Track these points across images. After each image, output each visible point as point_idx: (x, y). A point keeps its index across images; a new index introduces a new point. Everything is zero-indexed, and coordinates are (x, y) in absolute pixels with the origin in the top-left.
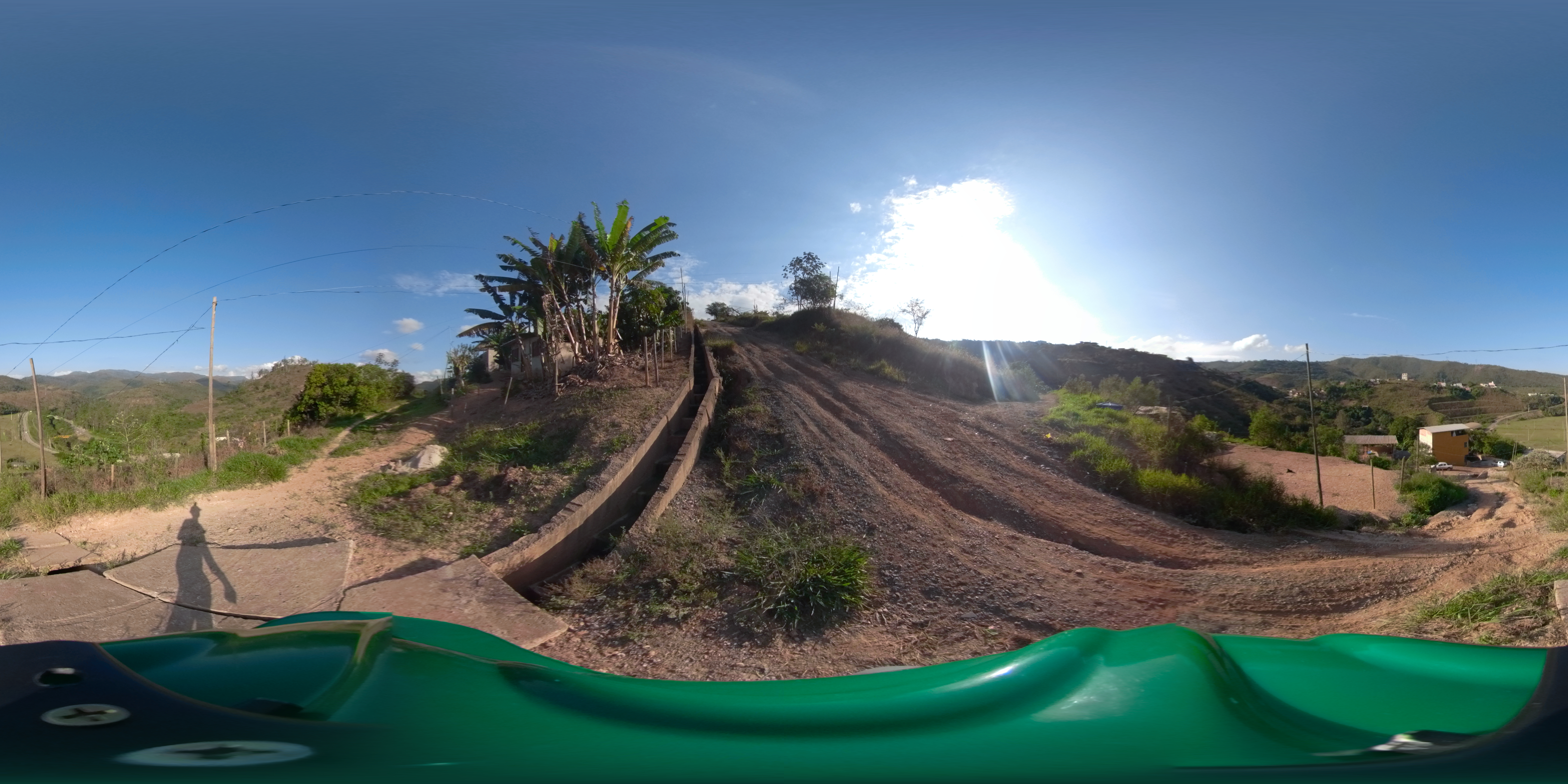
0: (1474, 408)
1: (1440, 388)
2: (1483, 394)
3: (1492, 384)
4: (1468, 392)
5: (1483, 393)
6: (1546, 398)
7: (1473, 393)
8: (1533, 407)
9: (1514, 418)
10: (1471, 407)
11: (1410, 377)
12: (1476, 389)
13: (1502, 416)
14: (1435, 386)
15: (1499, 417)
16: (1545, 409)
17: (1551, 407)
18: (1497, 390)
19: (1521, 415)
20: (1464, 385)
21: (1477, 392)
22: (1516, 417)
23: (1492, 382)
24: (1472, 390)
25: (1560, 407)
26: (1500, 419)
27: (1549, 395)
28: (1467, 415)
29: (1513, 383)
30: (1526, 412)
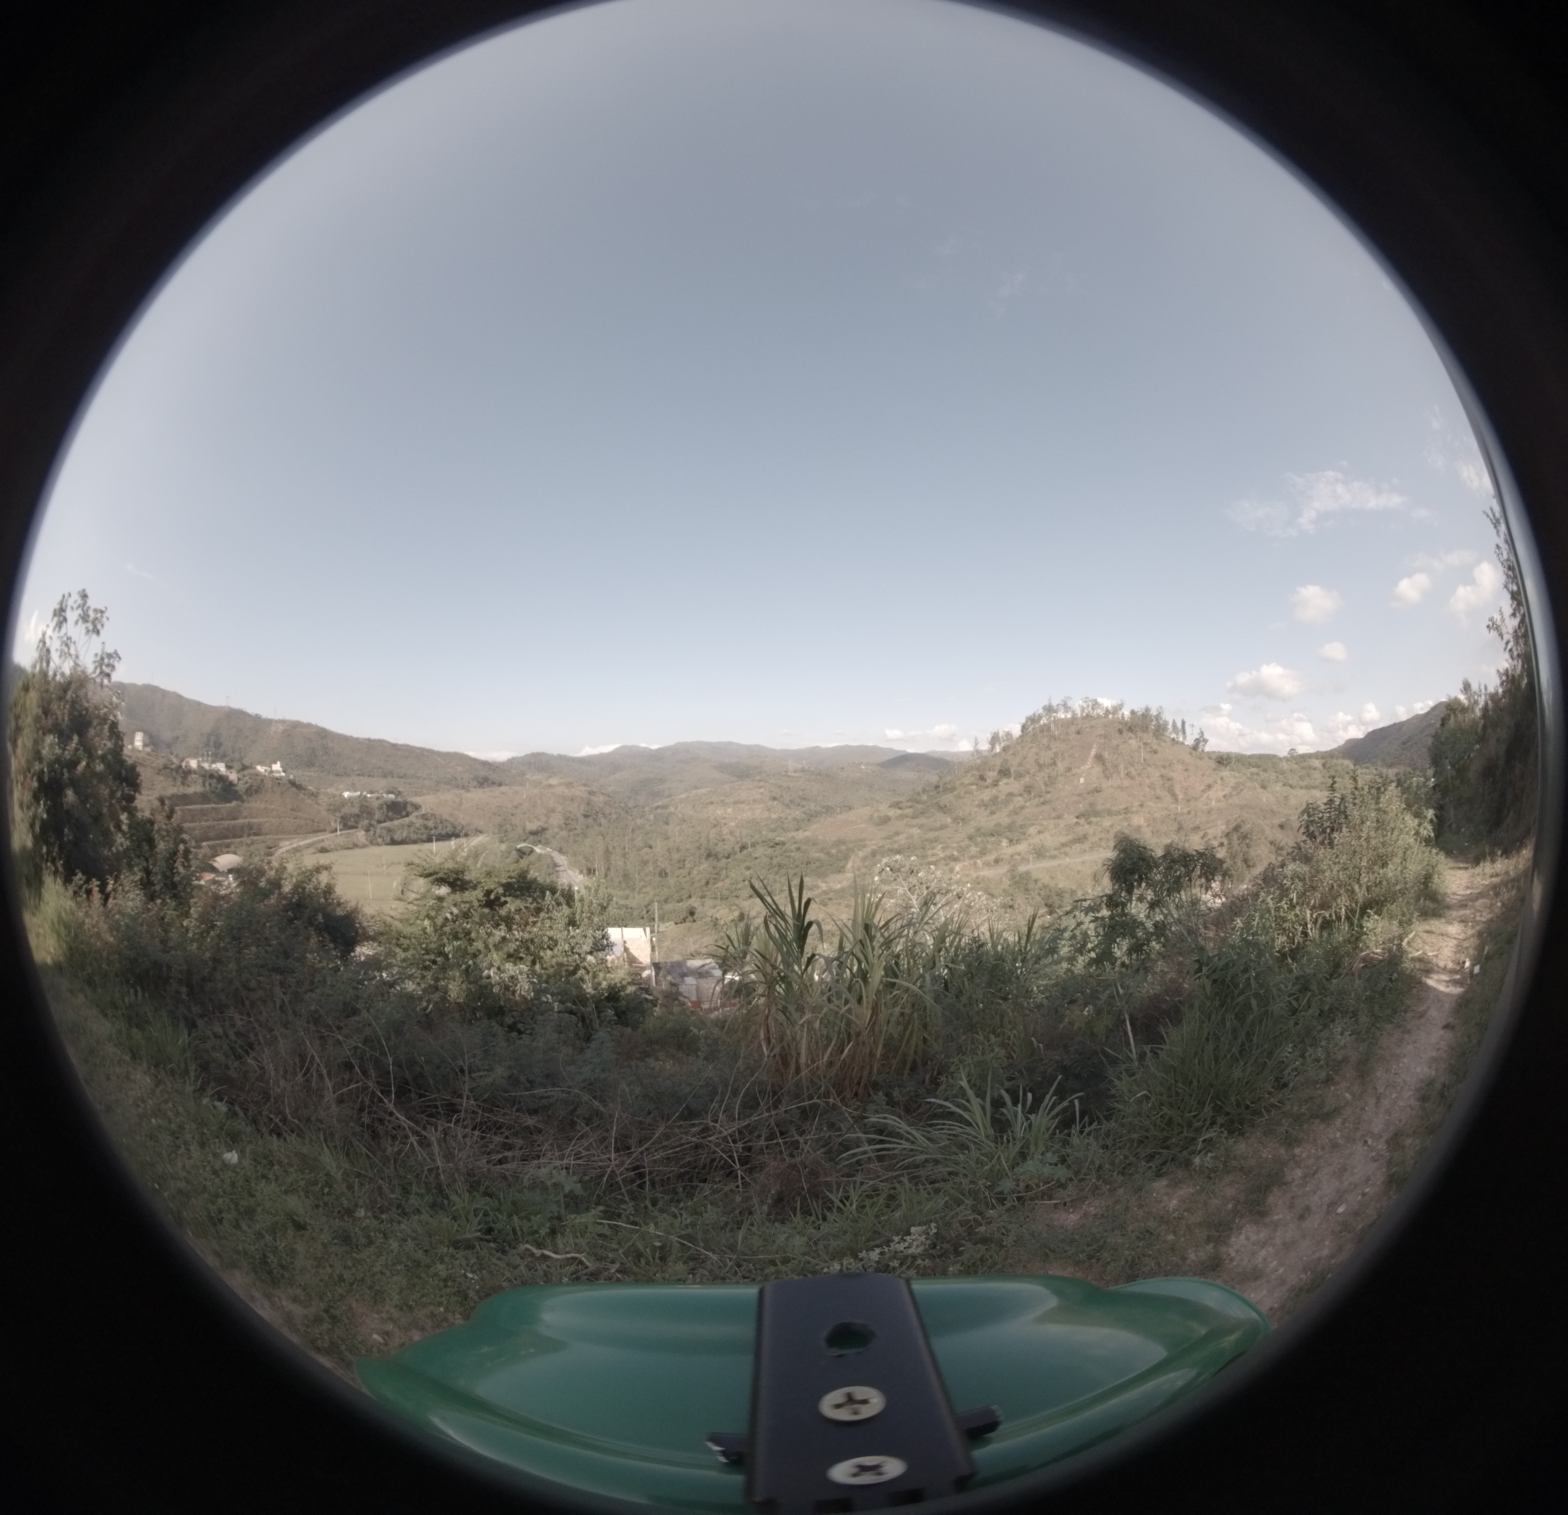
0: (240, 821)
1: (186, 774)
2: (256, 791)
3: (277, 767)
4: (231, 784)
5: (257, 788)
6: (376, 804)
7: (241, 787)
8: (349, 823)
9: (308, 846)
10: (234, 819)
11: (147, 742)
12: (247, 778)
13: (287, 843)
14: (180, 767)
15: (282, 844)
16: (372, 829)
17: (383, 825)
18: (284, 781)
19: (323, 841)
20: (229, 767)
21: (248, 785)
22: (313, 844)
23: (279, 763)
24: (239, 779)
25: (402, 826)
26: (284, 849)
27: (385, 795)
28: (227, 837)
29: (323, 767)
30: (333, 834)
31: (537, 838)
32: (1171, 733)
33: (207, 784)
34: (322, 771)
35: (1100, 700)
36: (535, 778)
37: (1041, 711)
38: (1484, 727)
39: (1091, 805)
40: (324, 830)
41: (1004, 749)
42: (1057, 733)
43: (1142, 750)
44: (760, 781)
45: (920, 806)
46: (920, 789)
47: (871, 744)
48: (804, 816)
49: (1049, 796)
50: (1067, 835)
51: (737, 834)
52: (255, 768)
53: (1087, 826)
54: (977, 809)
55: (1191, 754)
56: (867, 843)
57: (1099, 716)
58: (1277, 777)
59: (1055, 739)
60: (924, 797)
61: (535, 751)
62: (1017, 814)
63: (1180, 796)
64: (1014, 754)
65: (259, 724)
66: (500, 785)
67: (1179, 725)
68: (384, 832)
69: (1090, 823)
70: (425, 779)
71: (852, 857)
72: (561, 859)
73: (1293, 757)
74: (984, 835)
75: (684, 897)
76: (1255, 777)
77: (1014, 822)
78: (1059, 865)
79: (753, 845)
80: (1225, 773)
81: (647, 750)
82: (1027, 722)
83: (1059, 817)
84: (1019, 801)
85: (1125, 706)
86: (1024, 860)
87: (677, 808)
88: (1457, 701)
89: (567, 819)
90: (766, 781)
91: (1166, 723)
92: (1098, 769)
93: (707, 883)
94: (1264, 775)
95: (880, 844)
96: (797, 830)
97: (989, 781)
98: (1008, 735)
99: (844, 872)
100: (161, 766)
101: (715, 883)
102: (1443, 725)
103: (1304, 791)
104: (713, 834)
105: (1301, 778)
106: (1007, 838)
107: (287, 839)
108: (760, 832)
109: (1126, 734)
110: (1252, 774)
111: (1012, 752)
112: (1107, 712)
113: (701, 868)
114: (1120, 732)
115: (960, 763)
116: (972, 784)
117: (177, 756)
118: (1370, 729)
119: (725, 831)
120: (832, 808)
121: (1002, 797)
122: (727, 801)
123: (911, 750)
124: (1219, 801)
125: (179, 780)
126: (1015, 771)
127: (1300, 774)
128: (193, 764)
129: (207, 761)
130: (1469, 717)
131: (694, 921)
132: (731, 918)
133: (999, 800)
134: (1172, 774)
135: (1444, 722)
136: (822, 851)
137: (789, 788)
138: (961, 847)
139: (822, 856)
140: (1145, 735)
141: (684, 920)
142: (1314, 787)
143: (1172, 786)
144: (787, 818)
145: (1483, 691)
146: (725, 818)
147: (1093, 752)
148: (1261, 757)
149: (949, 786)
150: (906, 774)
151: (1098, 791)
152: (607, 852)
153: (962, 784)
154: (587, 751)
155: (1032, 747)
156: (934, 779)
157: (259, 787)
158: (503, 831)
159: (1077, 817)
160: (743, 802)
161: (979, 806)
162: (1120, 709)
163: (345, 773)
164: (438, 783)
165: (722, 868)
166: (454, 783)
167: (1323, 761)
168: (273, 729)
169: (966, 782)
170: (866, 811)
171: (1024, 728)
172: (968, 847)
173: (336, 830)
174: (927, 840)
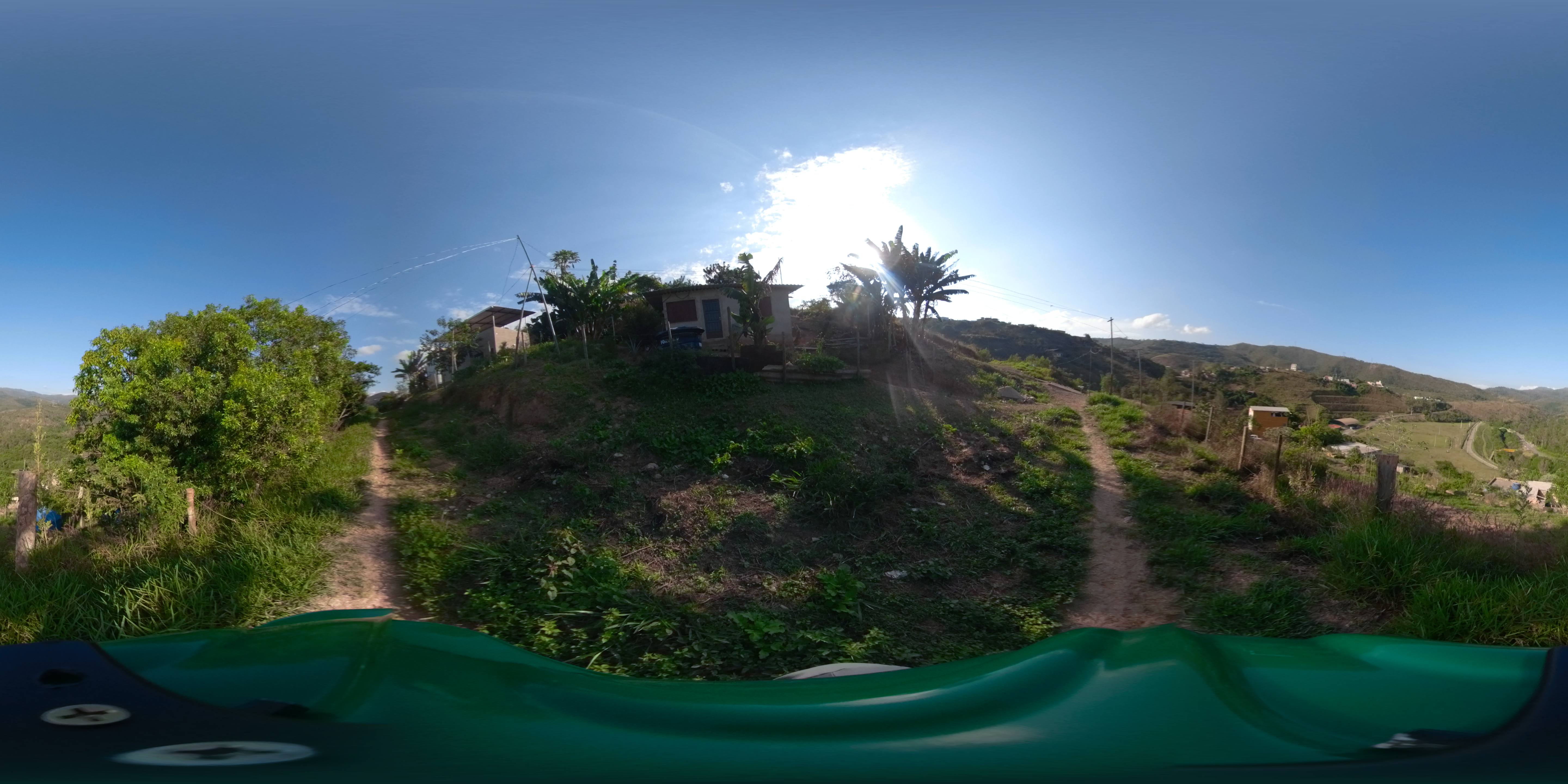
0: (1357, 404)
1: (1326, 382)
4: (1353, 388)
6: (1431, 403)
7: (1359, 390)
8: (1416, 410)
9: (1393, 419)
10: (1354, 404)
11: (1299, 368)
14: (1322, 379)
15: (1381, 417)
16: (1428, 413)
17: (1434, 412)
18: (1383, 389)
19: (1403, 417)
20: (1351, 381)
21: (1363, 390)
22: (1398, 418)
24: (1358, 387)
25: (1444, 414)
26: (1381, 420)
28: (1348, 412)
33: (1339, 387)
40: (1403, 412)
52: (1366, 382)
61: (1500, 386)
66: (1486, 400)
68: (1435, 416)
70: (1454, 394)
72: (1521, 436)
81: (1551, 389)
89: (1522, 417)
100: (1311, 378)
107: (1383, 415)
117: (1319, 375)
125: (1321, 384)
128: (1329, 378)
129: (1339, 377)
154: (1523, 388)
157: (1368, 391)
158: (1493, 420)
163: (1414, 388)
164: (1458, 396)
166: (1464, 397)
173: (1410, 413)
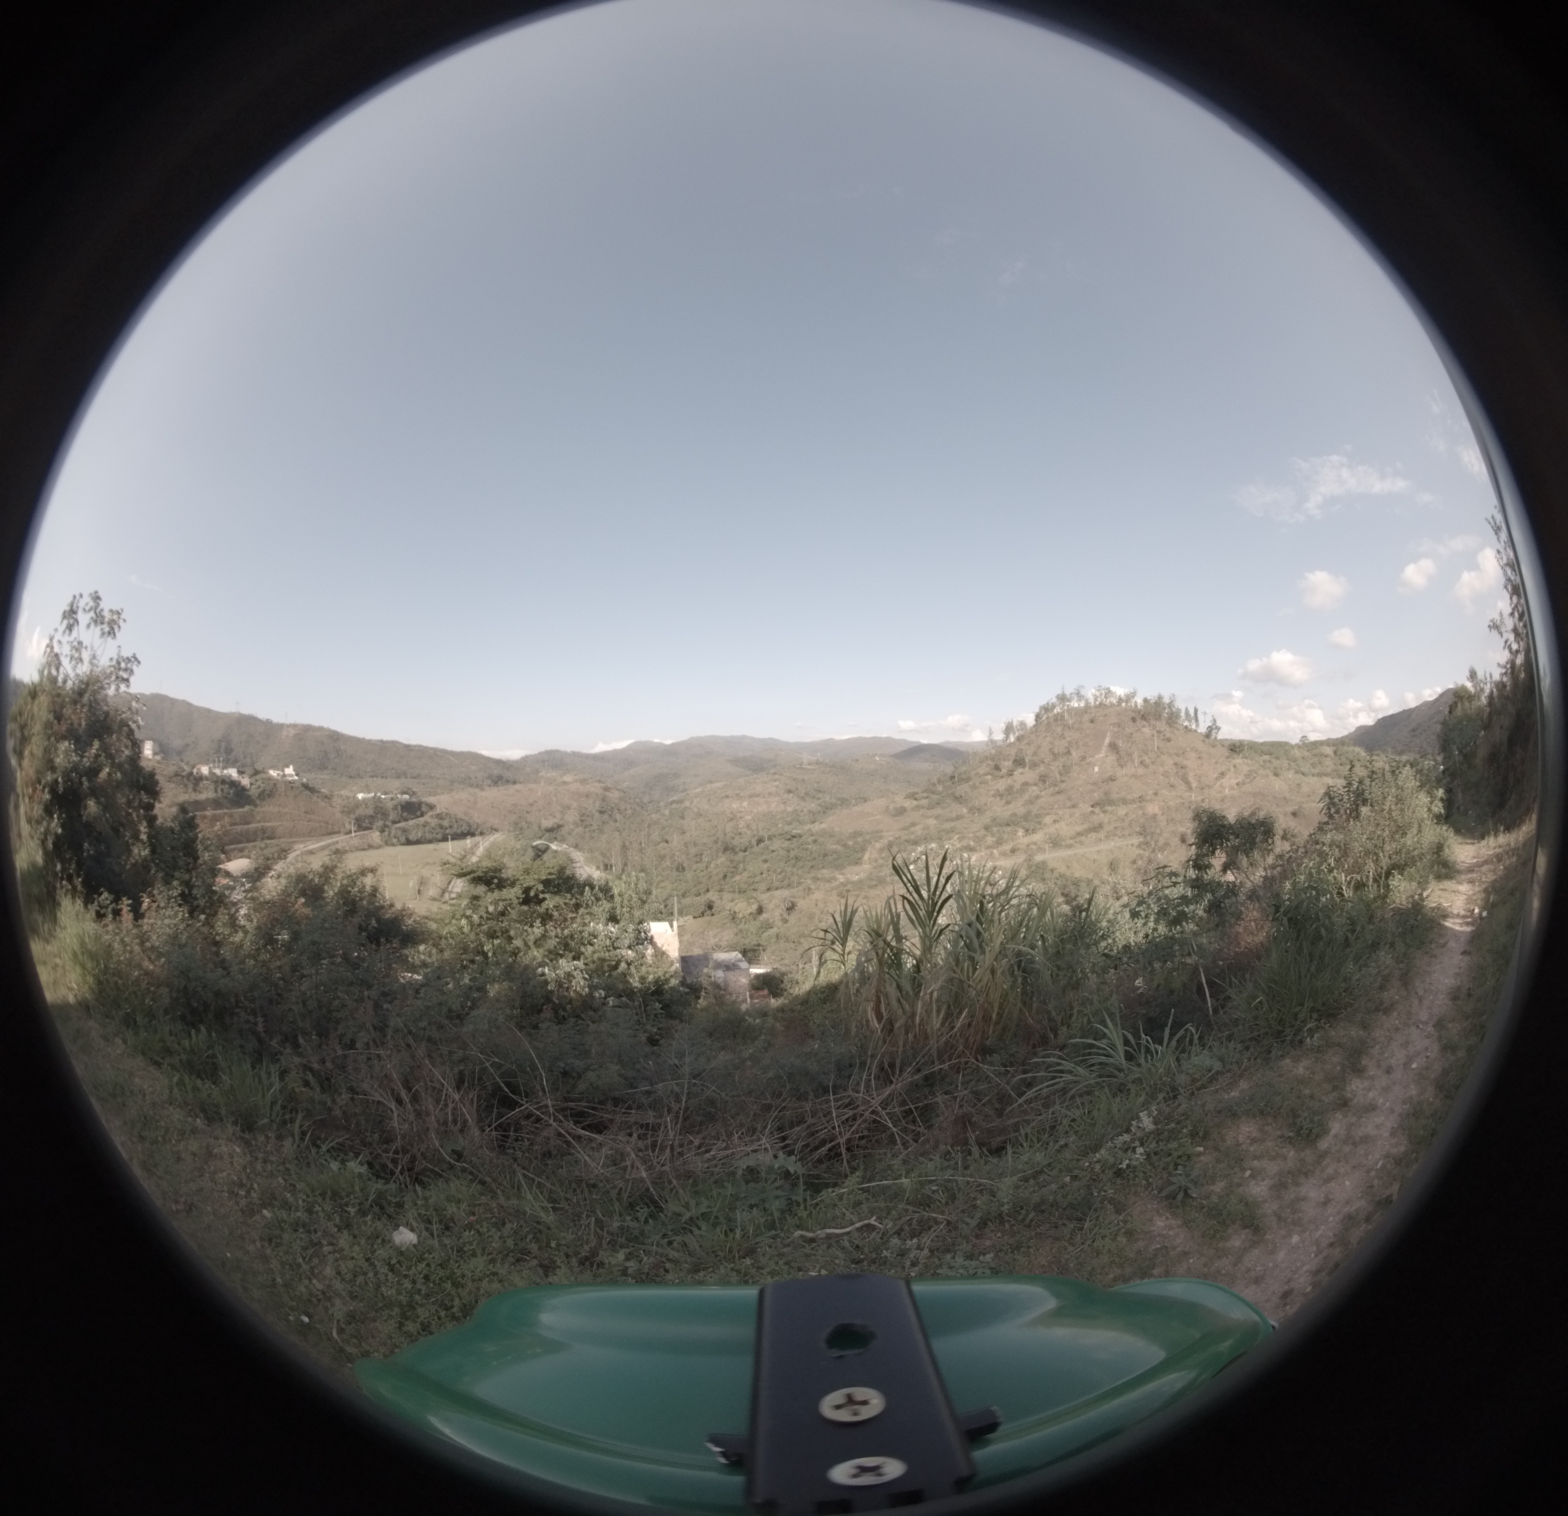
0: (253, 826)
1: (197, 781)
2: (269, 796)
3: (290, 770)
4: (244, 789)
5: (270, 792)
6: (390, 805)
7: (254, 792)
8: (362, 824)
9: (323, 848)
10: (248, 823)
11: (157, 750)
12: (259, 783)
13: (301, 846)
14: (191, 773)
15: (296, 847)
16: (387, 829)
17: (398, 825)
18: (297, 785)
19: (337, 842)
20: (241, 772)
21: (261, 789)
22: (329, 845)
23: (291, 767)
24: (251, 784)
25: (418, 825)
26: (298, 852)
27: (399, 796)
28: (240, 842)
29: (335, 770)
30: (348, 836)
31: (553, 835)
32: (1184, 721)
33: (219, 790)
34: (335, 774)
35: (1113, 689)
36: (549, 775)
37: (1054, 700)
38: (1490, 714)
39: (1106, 794)
40: (339, 832)
41: (1019, 739)
42: (1070, 722)
43: (1156, 738)
44: (775, 774)
45: (935, 797)
46: (935, 780)
47: (884, 736)
48: (819, 808)
49: (1064, 785)
50: (1082, 824)
51: (754, 827)
52: (267, 773)
53: (1102, 815)
54: (992, 799)
55: (1204, 741)
56: (884, 834)
57: (1112, 705)
58: (1289, 764)
59: (1069, 728)
60: (940, 788)
61: (549, 748)
62: (1032, 803)
63: (1194, 785)
64: (1028, 744)
65: (270, 729)
66: (514, 783)
67: (1192, 712)
68: (399, 833)
69: (1105, 812)
70: (439, 779)
71: (869, 849)
72: (577, 856)
73: (1304, 744)
74: (1001, 825)
75: (702, 891)
76: (1268, 765)
77: (1029, 812)
78: (1075, 855)
79: (770, 838)
80: (1238, 760)
81: (660, 744)
82: (1041, 711)
83: (1074, 806)
84: (1034, 790)
85: (1138, 694)
86: (1041, 850)
87: (692, 803)
88: (1463, 688)
89: (583, 815)
90: (782, 774)
91: (1179, 711)
92: (1112, 758)
93: (725, 876)
94: (1276, 763)
95: (897, 836)
96: (813, 822)
97: (1004, 771)
98: (1022, 724)
99: (861, 864)
100: (172, 774)
101: (733, 877)
102: (1450, 712)
103: (1316, 779)
104: (729, 827)
105: (1313, 765)
106: (1024, 828)
107: (301, 842)
108: (776, 825)
109: (1139, 722)
110: (1264, 762)
111: (1026, 741)
112: (1120, 700)
113: (719, 862)
114: (1134, 720)
115: (975, 753)
116: (987, 774)
117: (187, 764)
118: (1380, 716)
119: (742, 824)
120: (847, 800)
121: (1017, 786)
122: (742, 794)
123: (925, 741)
124: (1232, 788)
125: (191, 786)
126: (1030, 761)
127: (1311, 761)
128: (205, 770)
129: (218, 767)
130: (1475, 704)
131: (713, 915)
132: (749, 911)
133: (1015, 789)
134: (1186, 762)
135: (1452, 709)
136: (838, 842)
137: (803, 780)
138: (978, 838)
139: (839, 847)
140: (1158, 724)
141: (703, 914)
142: (1326, 775)
143: (1186, 774)
144: (802, 811)
145: (1489, 679)
146: (740, 812)
147: (1107, 741)
148: (1273, 744)
149: (964, 776)
150: (921, 765)
151: (1112, 780)
152: (624, 847)
153: (977, 774)
154: (600, 748)
155: (1046, 737)
156: (949, 769)
157: (271, 791)
158: (518, 828)
159: (1092, 806)
160: (758, 796)
161: (994, 796)
162: (1133, 697)
163: (359, 775)
164: (452, 782)
165: (740, 862)
166: (468, 782)
167: (1335, 748)
168: (285, 733)
169: (981, 772)
170: (881, 803)
171: (1038, 717)
172: (984, 836)
173: (350, 832)
174: (944, 831)
